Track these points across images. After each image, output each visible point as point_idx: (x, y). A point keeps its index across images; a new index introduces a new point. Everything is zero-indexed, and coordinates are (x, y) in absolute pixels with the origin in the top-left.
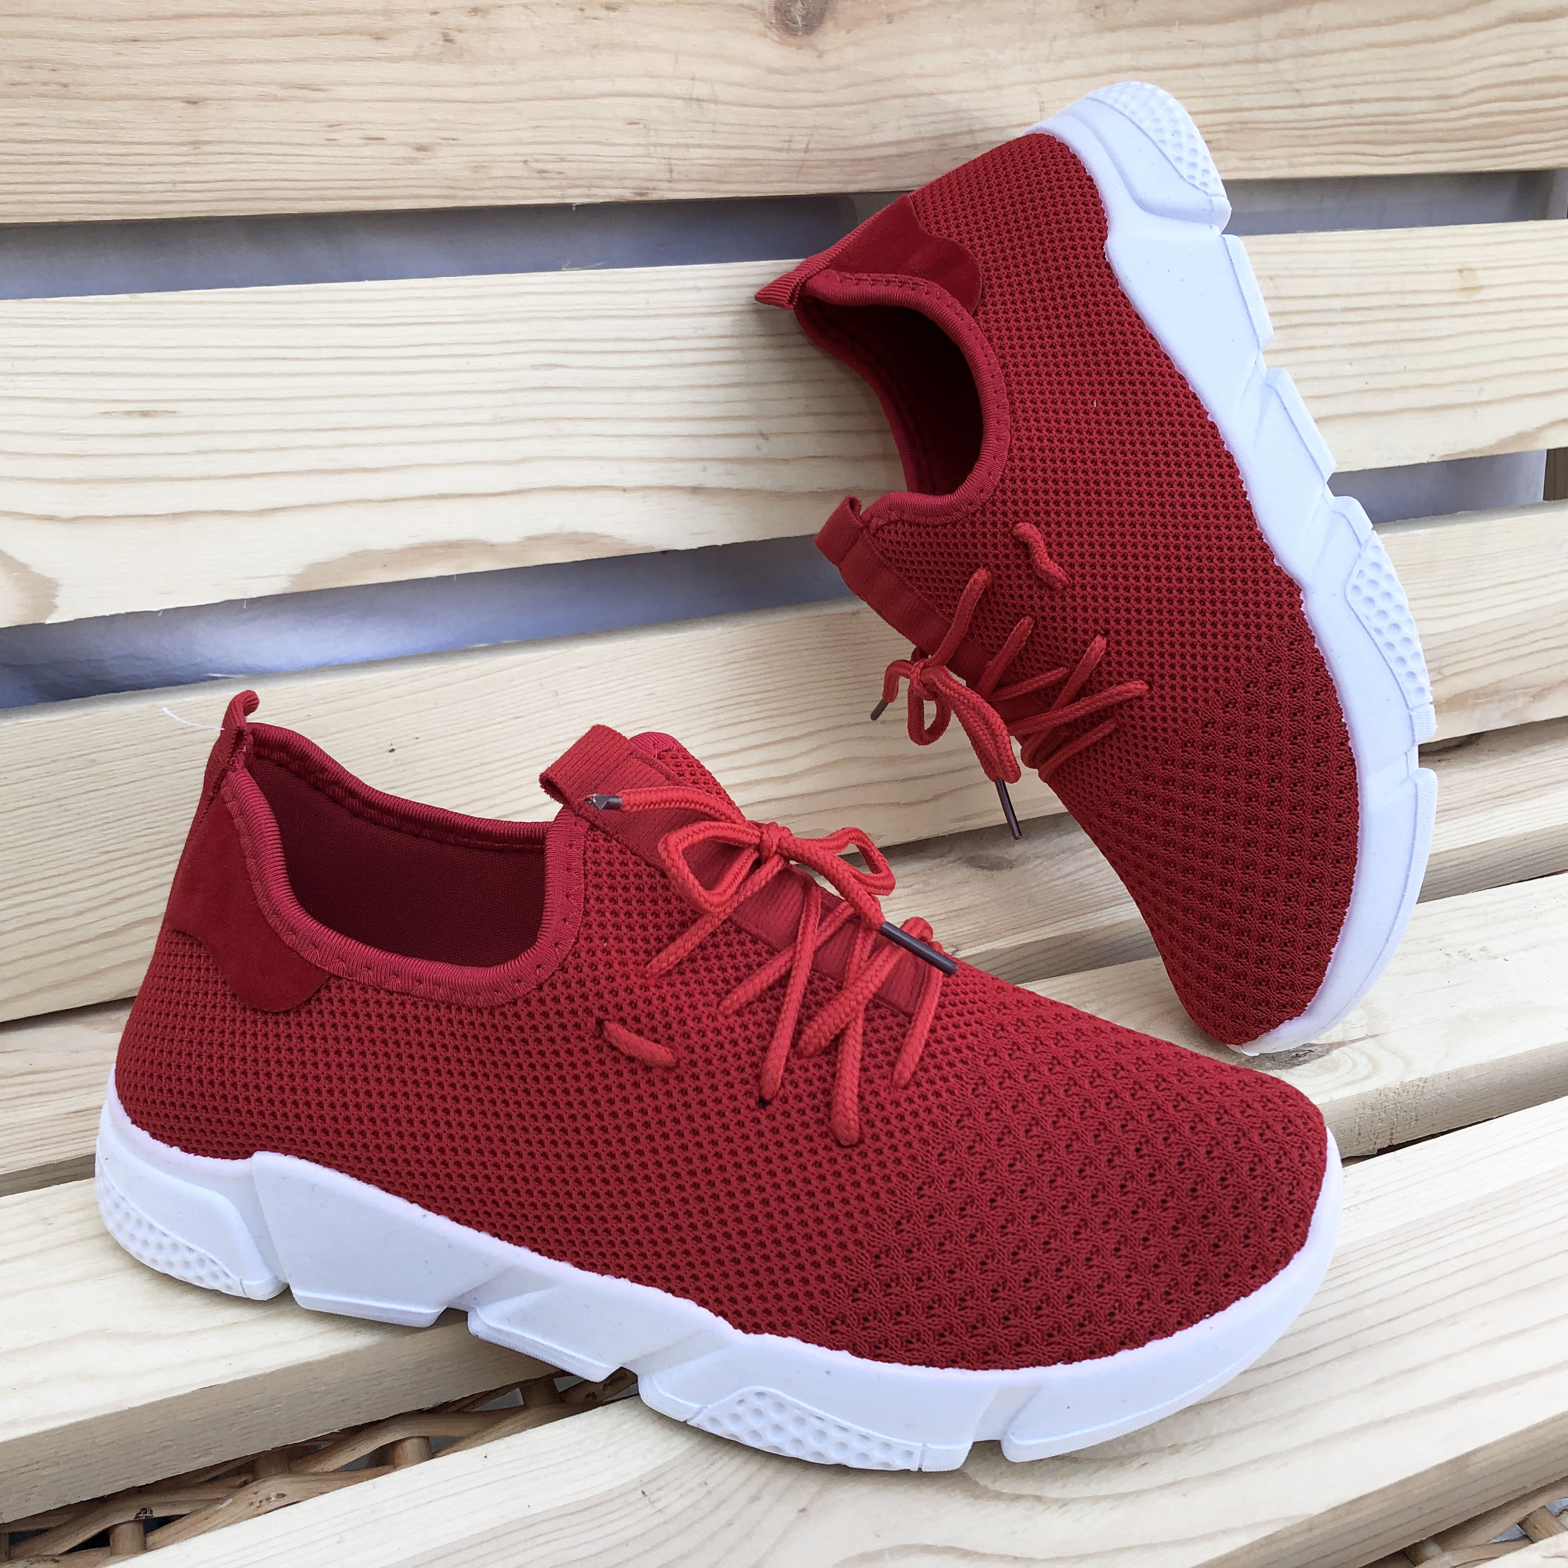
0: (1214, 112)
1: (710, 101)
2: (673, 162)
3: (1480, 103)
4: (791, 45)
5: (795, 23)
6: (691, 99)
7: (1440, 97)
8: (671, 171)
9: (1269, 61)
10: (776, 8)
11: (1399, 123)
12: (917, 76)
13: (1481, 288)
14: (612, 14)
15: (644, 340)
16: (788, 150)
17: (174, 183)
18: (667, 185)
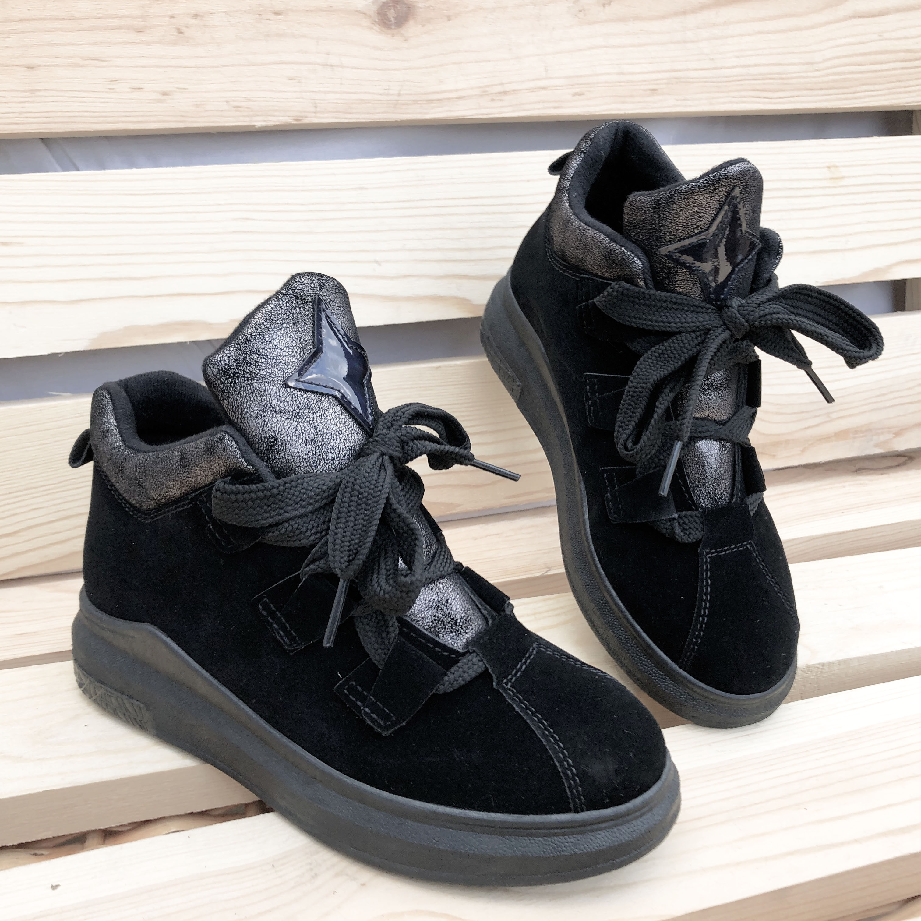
0: (658, 72)
1: (337, 66)
2: (317, 101)
3: (835, 67)
4: (388, 34)
5: (390, 21)
6: (327, 65)
7: (808, 64)
8: (316, 107)
9: (692, 42)
10: (379, 13)
11: (782, 79)
12: (466, 52)
13: (843, 178)
14: (278, 17)
15: (302, 205)
16: (388, 94)
17: (21, 113)
18: (314, 115)
